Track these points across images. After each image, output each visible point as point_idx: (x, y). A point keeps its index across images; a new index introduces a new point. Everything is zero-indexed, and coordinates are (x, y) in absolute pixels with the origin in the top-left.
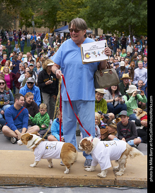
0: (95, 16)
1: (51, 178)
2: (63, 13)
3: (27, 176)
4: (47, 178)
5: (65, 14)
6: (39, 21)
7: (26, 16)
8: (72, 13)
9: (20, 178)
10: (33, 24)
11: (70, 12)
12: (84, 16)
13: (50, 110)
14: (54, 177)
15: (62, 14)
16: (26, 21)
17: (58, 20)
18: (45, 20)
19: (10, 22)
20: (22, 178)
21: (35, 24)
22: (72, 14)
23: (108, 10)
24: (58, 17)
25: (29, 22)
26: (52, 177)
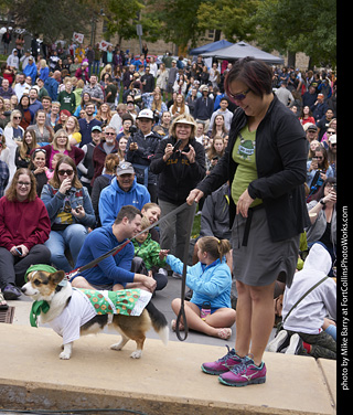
0: (294, 22)
1: (184, 405)
2: (213, 8)
3: (127, 396)
4: (173, 404)
5: (218, 12)
6: (154, 25)
7: (122, 11)
8: (236, 9)
9: (110, 397)
10: (140, 33)
11: (231, 7)
12: (266, 20)
13: (178, 244)
14: (190, 403)
15: (212, 12)
16: (122, 23)
17: (199, 25)
18: (169, 23)
19: (82, 22)
20: (115, 399)
21: (144, 31)
22: (236, 13)
23: (328, 10)
24: (200, 17)
25: (128, 26)
26: (185, 402)
